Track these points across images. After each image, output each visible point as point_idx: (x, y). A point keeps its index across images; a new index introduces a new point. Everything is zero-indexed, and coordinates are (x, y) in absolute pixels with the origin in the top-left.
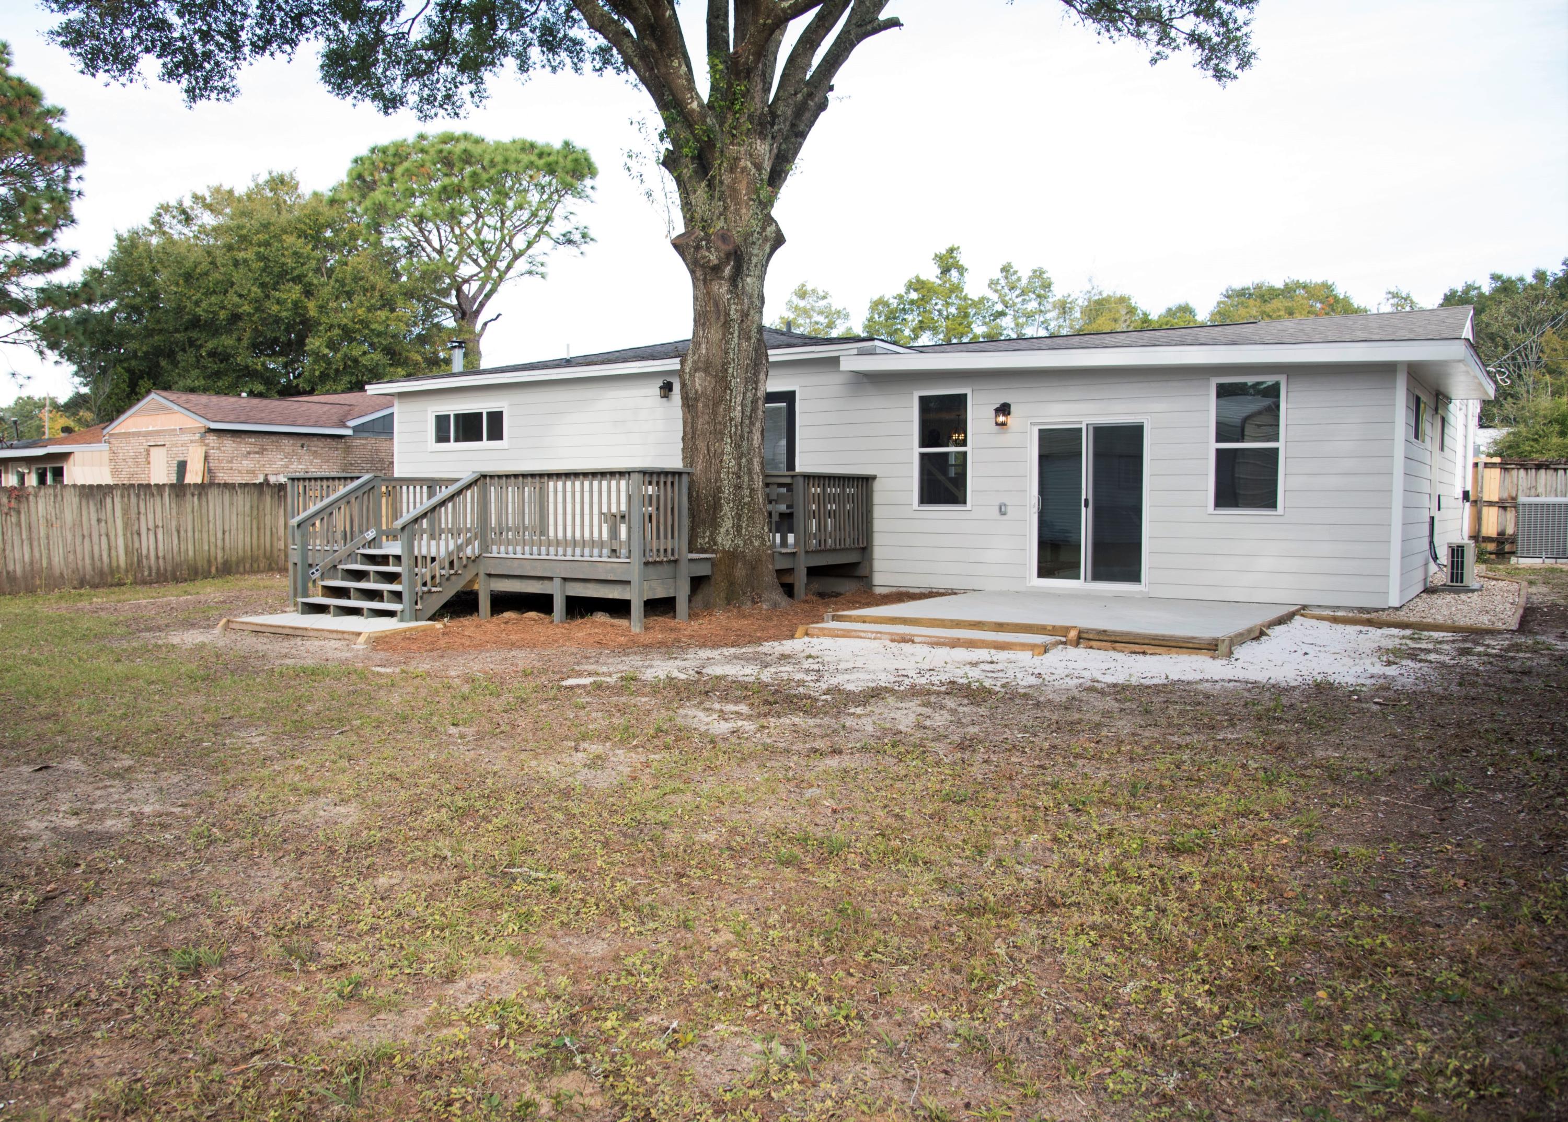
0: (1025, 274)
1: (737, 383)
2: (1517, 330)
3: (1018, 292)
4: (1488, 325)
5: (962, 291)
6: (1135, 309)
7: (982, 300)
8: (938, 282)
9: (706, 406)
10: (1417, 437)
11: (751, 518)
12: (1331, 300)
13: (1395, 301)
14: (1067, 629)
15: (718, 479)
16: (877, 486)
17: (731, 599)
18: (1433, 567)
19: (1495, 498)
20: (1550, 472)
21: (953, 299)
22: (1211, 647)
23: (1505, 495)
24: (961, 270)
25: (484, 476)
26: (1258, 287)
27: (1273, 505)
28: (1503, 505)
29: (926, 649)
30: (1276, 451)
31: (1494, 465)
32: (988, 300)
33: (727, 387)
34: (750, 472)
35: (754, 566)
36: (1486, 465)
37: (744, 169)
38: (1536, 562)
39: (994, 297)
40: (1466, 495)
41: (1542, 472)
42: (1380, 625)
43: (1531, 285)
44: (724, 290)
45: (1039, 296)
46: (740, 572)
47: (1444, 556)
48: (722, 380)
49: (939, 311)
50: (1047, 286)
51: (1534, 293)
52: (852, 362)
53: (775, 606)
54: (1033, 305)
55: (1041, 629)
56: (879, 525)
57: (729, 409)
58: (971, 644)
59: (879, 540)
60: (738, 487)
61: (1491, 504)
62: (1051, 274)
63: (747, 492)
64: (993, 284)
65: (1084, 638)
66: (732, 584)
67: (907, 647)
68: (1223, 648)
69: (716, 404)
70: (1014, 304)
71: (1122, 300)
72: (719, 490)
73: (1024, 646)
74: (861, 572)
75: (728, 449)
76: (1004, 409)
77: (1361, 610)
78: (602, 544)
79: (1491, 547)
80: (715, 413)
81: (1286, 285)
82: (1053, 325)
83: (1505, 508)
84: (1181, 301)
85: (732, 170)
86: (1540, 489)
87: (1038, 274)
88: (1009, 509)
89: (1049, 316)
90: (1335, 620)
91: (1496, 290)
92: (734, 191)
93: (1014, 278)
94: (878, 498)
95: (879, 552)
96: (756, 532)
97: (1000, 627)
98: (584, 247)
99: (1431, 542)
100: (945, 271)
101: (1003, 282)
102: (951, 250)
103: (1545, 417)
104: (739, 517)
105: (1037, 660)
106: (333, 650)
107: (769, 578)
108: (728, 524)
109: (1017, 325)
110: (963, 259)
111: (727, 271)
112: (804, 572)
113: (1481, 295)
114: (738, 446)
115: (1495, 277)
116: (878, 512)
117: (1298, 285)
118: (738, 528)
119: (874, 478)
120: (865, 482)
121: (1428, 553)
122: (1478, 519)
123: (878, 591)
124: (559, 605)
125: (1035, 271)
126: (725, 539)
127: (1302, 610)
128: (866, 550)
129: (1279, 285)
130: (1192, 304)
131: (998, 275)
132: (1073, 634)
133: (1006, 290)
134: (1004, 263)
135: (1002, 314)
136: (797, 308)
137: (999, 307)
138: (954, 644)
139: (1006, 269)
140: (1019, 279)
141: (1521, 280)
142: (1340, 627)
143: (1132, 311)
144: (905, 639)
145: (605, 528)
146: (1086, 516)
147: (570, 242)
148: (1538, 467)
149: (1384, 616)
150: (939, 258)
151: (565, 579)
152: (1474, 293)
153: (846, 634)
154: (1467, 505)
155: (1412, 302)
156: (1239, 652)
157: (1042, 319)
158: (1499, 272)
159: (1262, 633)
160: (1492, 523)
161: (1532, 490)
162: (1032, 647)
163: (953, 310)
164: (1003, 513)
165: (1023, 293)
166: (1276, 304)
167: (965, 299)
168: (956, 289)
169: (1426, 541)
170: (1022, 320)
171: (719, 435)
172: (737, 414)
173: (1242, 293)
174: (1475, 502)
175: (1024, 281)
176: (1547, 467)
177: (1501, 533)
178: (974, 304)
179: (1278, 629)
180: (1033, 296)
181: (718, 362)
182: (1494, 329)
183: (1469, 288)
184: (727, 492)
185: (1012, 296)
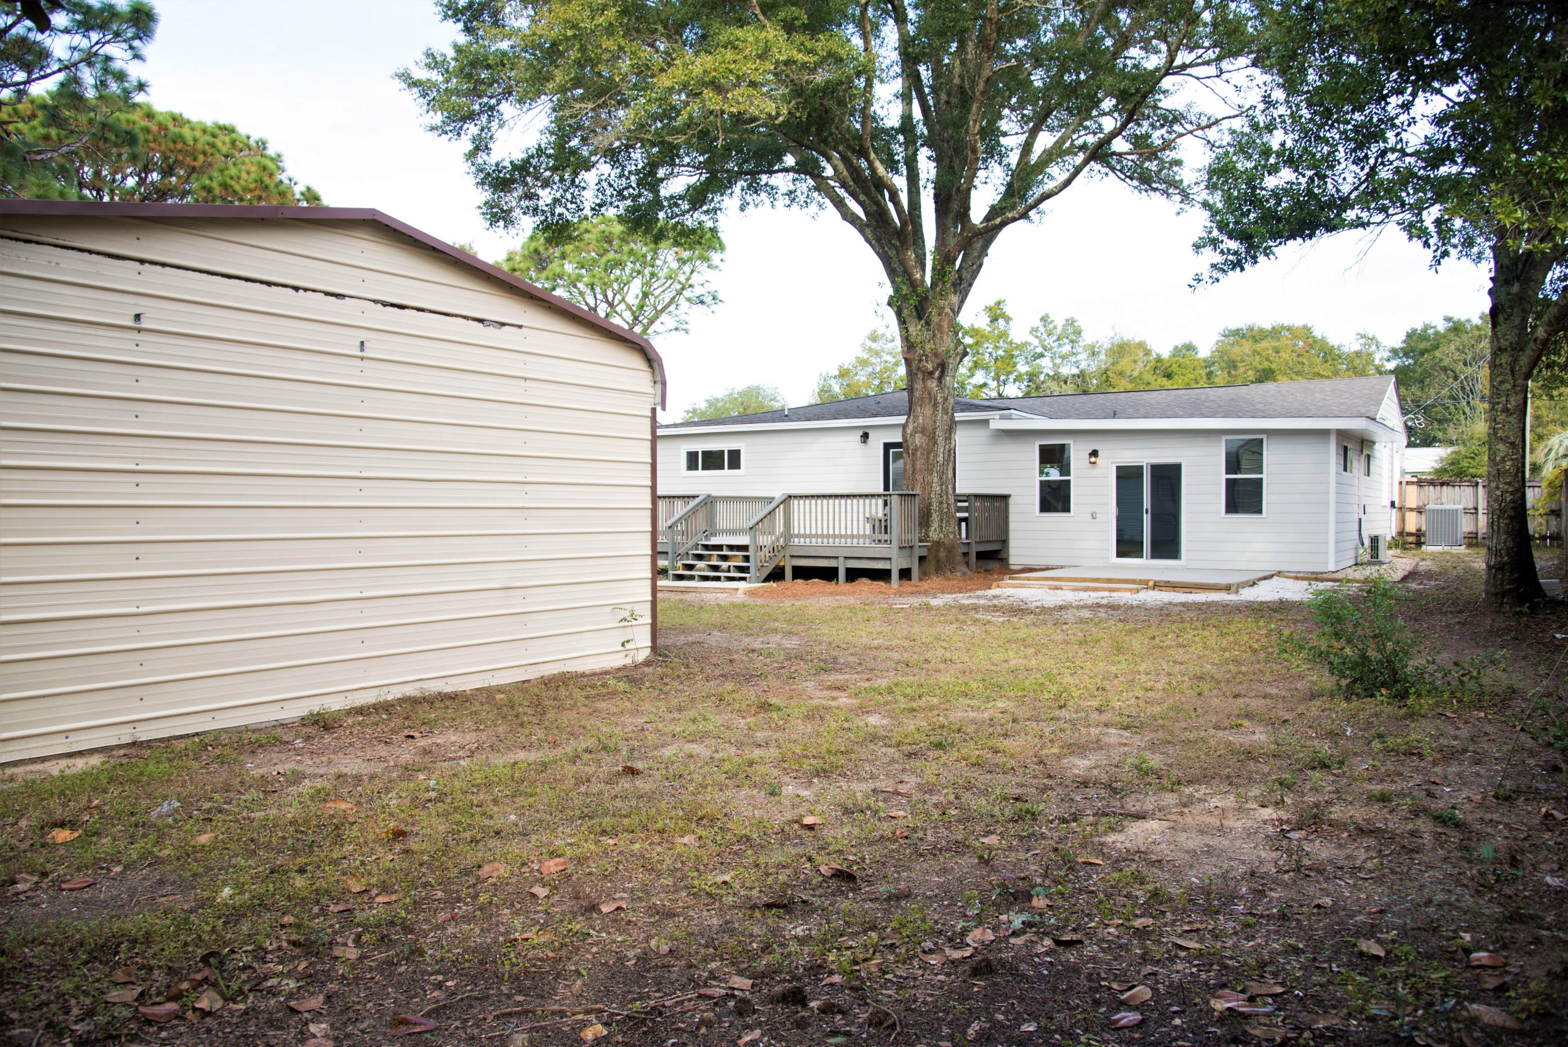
0: (1059, 323)
1: (940, 440)
2: (1465, 364)
3: (1055, 338)
4: (1441, 360)
5: (1008, 336)
6: (1150, 351)
7: (1025, 344)
8: (989, 329)
9: (922, 454)
10: (1345, 470)
11: (948, 521)
12: (1310, 340)
13: (1364, 340)
14: (1148, 581)
15: (930, 498)
16: (1011, 501)
17: (939, 569)
18: (1361, 551)
19: (1414, 506)
20: (1450, 488)
21: (1001, 344)
22: (1227, 588)
23: (1421, 504)
24: (1008, 319)
25: (790, 497)
26: (1251, 329)
27: (1259, 511)
28: (1419, 511)
29: (1071, 593)
30: (1261, 479)
31: (1413, 483)
32: (1030, 344)
33: (935, 443)
34: (947, 493)
35: (950, 550)
36: (1407, 483)
37: (947, 314)
38: (1439, 549)
39: (1035, 342)
40: (1393, 504)
41: (1445, 487)
42: (1322, 580)
43: (1477, 326)
44: (934, 385)
45: (1072, 341)
46: (942, 554)
47: (1367, 542)
48: (933, 439)
49: (990, 354)
50: (1078, 333)
51: (1477, 333)
52: (997, 423)
53: (964, 574)
54: (1066, 349)
55: (1133, 582)
56: (1012, 526)
57: (936, 456)
58: (1096, 589)
59: (1013, 536)
60: (941, 503)
61: (1411, 510)
62: (1081, 323)
63: (945, 505)
64: (1034, 331)
65: (1157, 586)
66: (938, 561)
67: (1059, 592)
68: (1234, 589)
69: (929, 453)
70: (1051, 348)
71: (1141, 345)
72: (930, 504)
73: (1126, 590)
74: (1002, 556)
75: (935, 480)
76: (1094, 453)
77: (1313, 573)
78: (864, 536)
79: (1411, 539)
80: (928, 458)
81: (1273, 328)
82: (1083, 365)
83: (1420, 513)
84: (1187, 341)
85: (940, 314)
86: (1444, 500)
87: (1071, 322)
88: (1098, 516)
89: (1080, 357)
90: (1297, 578)
91: (1449, 330)
92: (940, 326)
93: (1051, 326)
94: (1012, 509)
95: (1013, 543)
96: (951, 530)
97: (1109, 581)
98: (714, 307)
99: (1360, 534)
100: (994, 320)
101: (1042, 329)
102: (999, 303)
103: (1479, 439)
104: (941, 520)
105: (1135, 596)
106: (723, 598)
107: (959, 558)
108: (935, 525)
109: (1055, 365)
110: (1008, 310)
111: (937, 374)
112: (974, 555)
113: (1437, 333)
114: (941, 478)
115: (1448, 319)
116: (1012, 518)
117: (1283, 327)
118: (941, 527)
119: (1009, 496)
120: (1005, 498)
121: (1358, 541)
122: (1403, 520)
123: (1013, 567)
124: (842, 574)
125: (1067, 320)
126: (934, 535)
127: (1279, 574)
128: (1005, 542)
129: (1267, 326)
130: (1195, 343)
131: (1038, 323)
132: (1151, 583)
133: (1045, 336)
134: (1043, 314)
135: (1041, 356)
136: (870, 349)
137: (1039, 350)
138: (1086, 589)
139: (1044, 319)
140: (1055, 327)
141: (1468, 321)
142: (1300, 582)
143: (1147, 353)
144: (1057, 588)
145: (868, 526)
146: (1147, 519)
147: (702, 302)
148: (1442, 484)
149: (1325, 576)
150: (989, 309)
151: (846, 558)
152: (1431, 331)
153: (1022, 586)
154: (1394, 510)
155: (1377, 342)
156: (1241, 591)
157: (1074, 360)
158: (1450, 315)
159: (1254, 584)
160: (1413, 523)
161: (1439, 499)
162: (1131, 590)
163: (1001, 352)
164: (1094, 518)
165: (1059, 339)
166: (1265, 344)
167: (1011, 343)
168: (1003, 335)
169: (1357, 533)
170: (1058, 361)
171: (930, 471)
172: (940, 459)
173: (1237, 333)
174: (1400, 508)
175: (1059, 329)
176: (1448, 485)
177: (1419, 530)
178: (1018, 347)
179: (1263, 582)
180: (1067, 341)
181: (930, 428)
182: (1445, 363)
183: (1426, 327)
184: (935, 505)
185: (1050, 341)
